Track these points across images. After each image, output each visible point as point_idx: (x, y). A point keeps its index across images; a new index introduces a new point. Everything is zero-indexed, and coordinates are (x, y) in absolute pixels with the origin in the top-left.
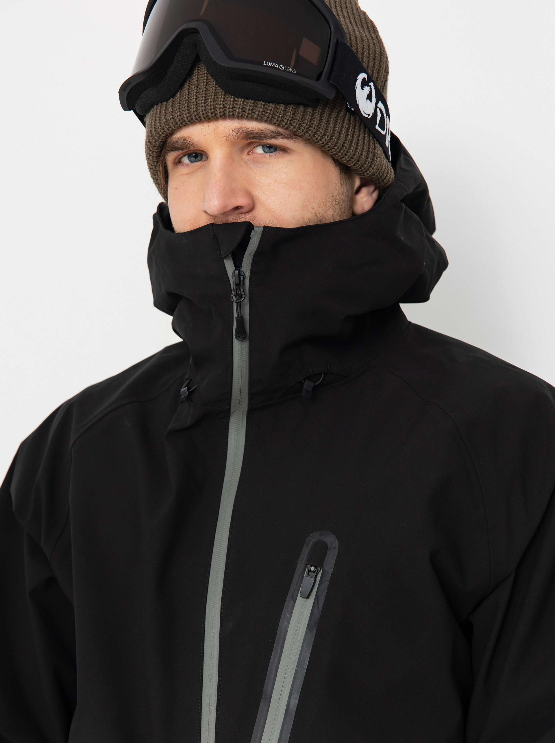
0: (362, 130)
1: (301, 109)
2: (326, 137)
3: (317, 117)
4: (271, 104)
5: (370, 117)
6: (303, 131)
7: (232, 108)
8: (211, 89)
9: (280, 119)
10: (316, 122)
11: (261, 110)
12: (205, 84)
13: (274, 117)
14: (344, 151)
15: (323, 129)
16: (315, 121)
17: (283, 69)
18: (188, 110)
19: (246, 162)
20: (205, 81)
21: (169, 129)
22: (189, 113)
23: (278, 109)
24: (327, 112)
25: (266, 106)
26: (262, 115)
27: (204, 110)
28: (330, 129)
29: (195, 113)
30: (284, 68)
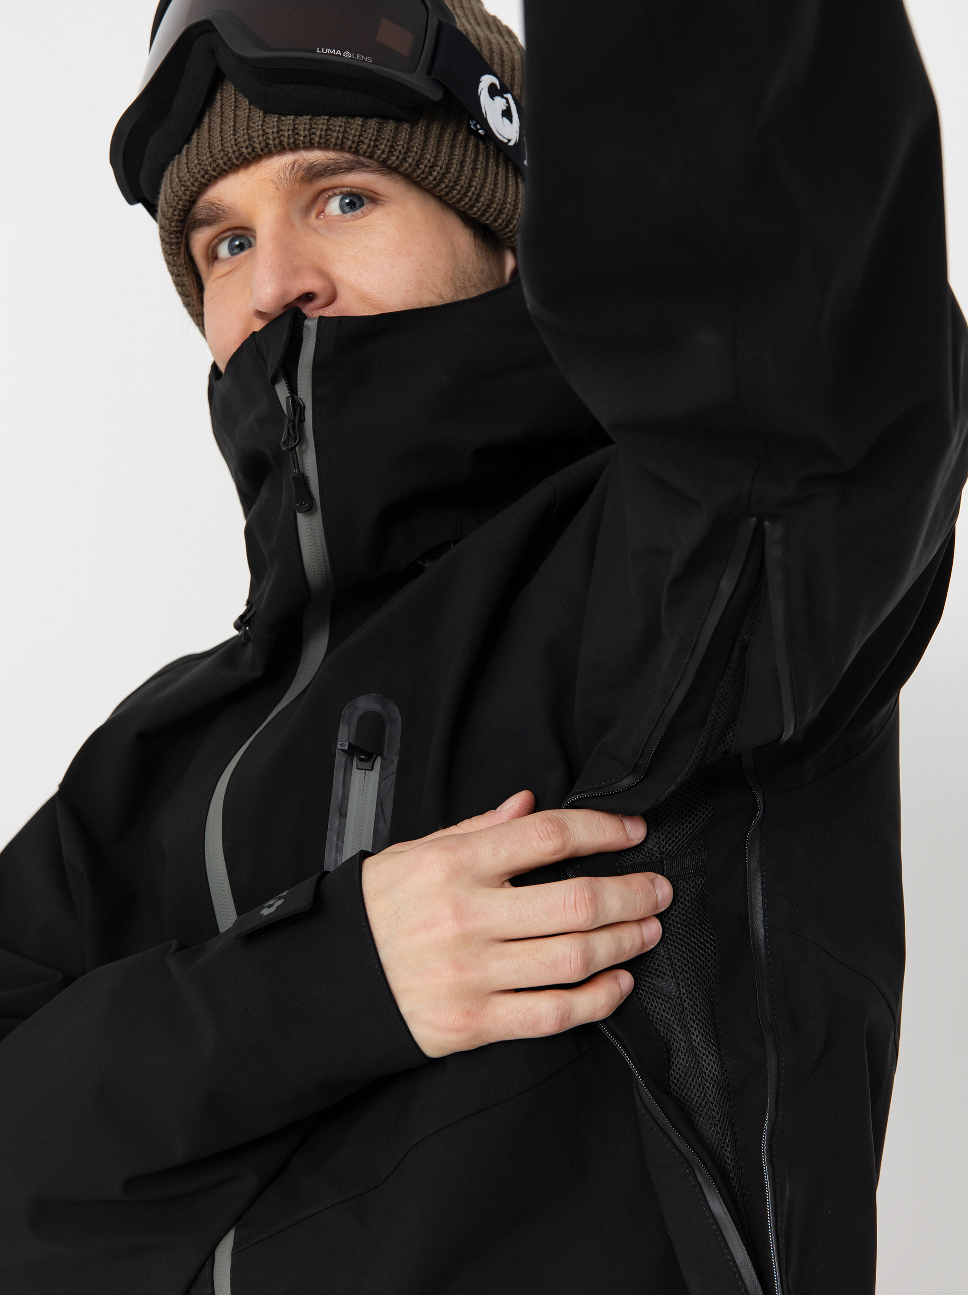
0: (501, 166)
1: (390, 125)
2: (438, 168)
3: (419, 136)
4: (340, 119)
5: (511, 144)
6: (398, 158)
7: (278, 132)
8: (243, 112)
9: (356, 139)
10: (419, 145)
11: (324, 127)
12: (233, 108)
13: (347, 138)
14: (473, 193)
15: (432, 155)
16: (416, 142)
17: (350, 56)
18: (211, 152)
19: (315, 230)
20: (232, 104)
21: (186, 192)
22: (211, 157)
23: (352, 124)
24: (436, 131)
25: (331, 122)
26: (326, 136)
27: (234, 146)
28: (443, 157)
29: (222, 153)
30: (352, 56)
